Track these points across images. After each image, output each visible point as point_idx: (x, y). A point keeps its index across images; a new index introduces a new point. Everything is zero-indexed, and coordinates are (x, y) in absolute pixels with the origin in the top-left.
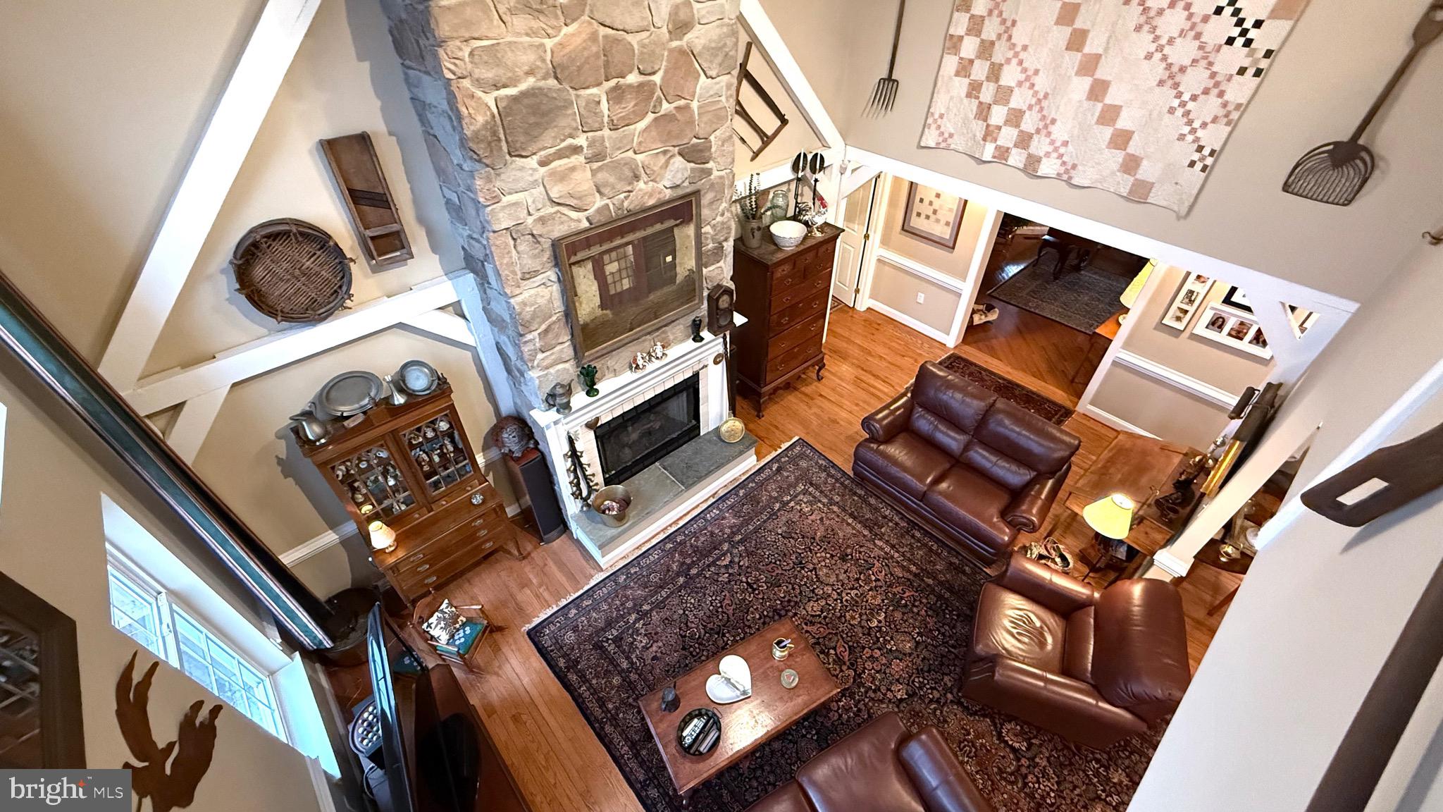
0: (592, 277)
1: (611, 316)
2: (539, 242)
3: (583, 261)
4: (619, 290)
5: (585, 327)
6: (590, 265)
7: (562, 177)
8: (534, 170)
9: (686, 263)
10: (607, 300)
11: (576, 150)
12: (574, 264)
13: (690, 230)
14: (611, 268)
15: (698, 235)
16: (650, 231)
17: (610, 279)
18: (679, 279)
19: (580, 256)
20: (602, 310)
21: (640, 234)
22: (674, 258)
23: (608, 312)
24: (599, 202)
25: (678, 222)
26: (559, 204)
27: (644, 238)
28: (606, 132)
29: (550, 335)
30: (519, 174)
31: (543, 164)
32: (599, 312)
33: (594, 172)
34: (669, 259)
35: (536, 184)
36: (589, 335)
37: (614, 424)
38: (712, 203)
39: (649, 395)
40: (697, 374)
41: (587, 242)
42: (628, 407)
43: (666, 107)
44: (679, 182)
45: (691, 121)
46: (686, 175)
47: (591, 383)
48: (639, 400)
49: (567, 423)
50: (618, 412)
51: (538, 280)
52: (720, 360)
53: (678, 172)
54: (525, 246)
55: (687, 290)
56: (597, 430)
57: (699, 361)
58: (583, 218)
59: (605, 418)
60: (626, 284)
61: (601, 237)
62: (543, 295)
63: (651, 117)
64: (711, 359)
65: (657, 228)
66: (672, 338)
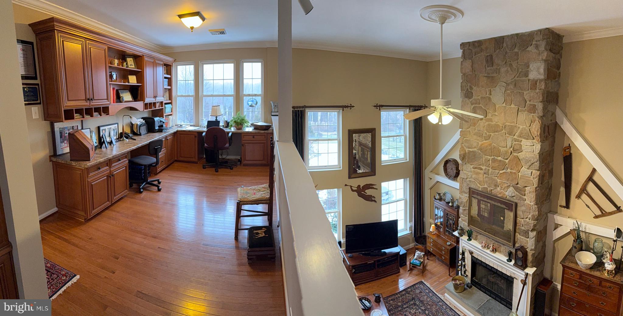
0: (477, 204)
3: (476, 198)
4: (484, 215)
5: (472, 217)
6: (477, 201)
7: (478, 174)
9: (509, 225)
10: (479, 214)
11: (482, 169)
12: (473, 197)
13: (512, 214)
14: (483, 206)
15: (516, 217)
16: (496, 204)
17: (481, 209)
18: (505, 229)
19: (475, 196)
21: (493, 203)
22: (504, 220)
23: (479, 218)
24: (485, 186)
25: (507, 208)
26: (475, 180)
27: (494, 205)
28: (490, 169)
29: (465, 212)
30: (468, 167)
31: (473, 168)
32: (477, 216)
33: (486, 178)
34: (502, 218)
35: (471, 172)
36: (472, 220)
37: (478, 261)
38: (524, 212)
39: (491, 265)
40: (513, 279)
41: (478, 194)
42: (483, 260)
43: (509, 170)
44: (510, 195)
45: (516, 178)
46: (513, 195)
47: (470, 236)
48: (487, 262)
49: (463, 243)
50: (480, 258)
51: (466, 195)
52: (524, 283)
53: (510, 192)
54: (465, 184)
55: (508, 236)
56: (472, 256)
57: (514, 273)
58: (481, 187)
59: (475, 256)
60: (486, 215)
61: (481, 195)
62: (466, 199)
63: (504, 171)
64: (520, 278)
65: (499, 205)
66: (502, 250)
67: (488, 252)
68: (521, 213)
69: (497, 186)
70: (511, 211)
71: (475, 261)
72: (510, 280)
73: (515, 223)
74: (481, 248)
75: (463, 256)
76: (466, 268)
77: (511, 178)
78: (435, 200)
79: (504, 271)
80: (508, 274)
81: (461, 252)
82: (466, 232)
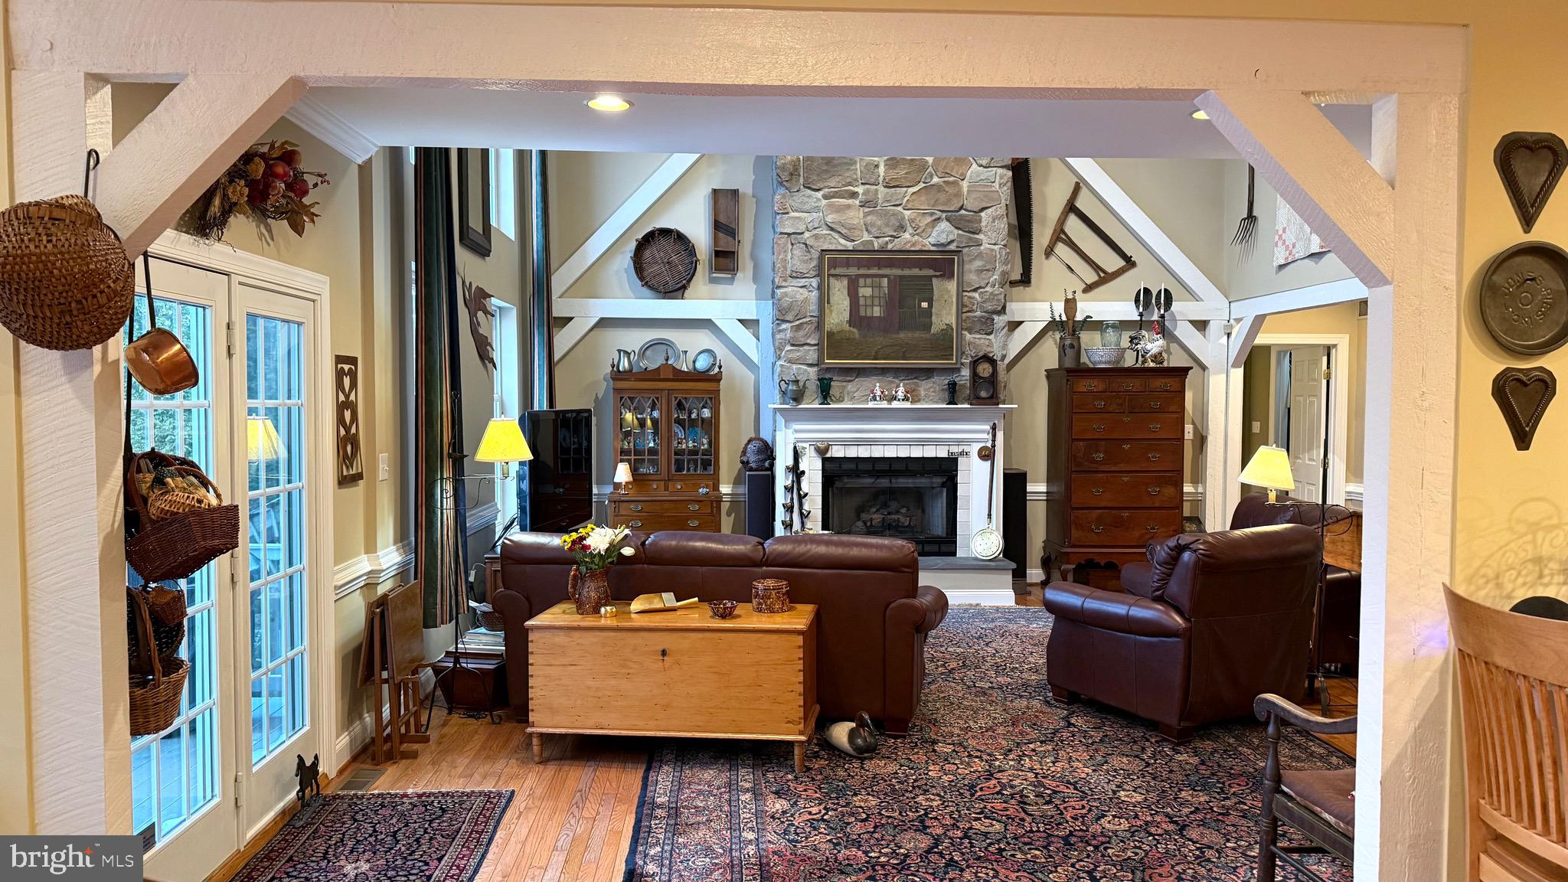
0: (846, 292)
1: (857, 336)
2: (809, 252)
3: (841, 276)
4: (869, 314)
5: (831, 334)
6: (845, 282)
7: (840, 209)
8: (819, 200)
9: (945, 316)
10: (855, 318)
11: (854, 195)
12: (833, 276)
13: (952, 286)
14: (865, 292)
15: (961, 291)
16: (907, 272)
17: (862, 301)
18: (934, 329)
19: (838, 271)
20: (850, 326)
21: (897, 272)
22: (931, 306)
23: (855, 330)
24: (866, 237)
25: (938, 273)
26: (832, 229)
27: (901, 277)
28: (881, 188)
29: (801, 333)
30: (806, 199)
31: (825, 197)
32: (846, 327)
33: (866, 215)
34: (925, 305)
35: (817, 209)
36: (833, 344)
37: (845, 466)
38: (980, 271)
39: (890, 452)
40: (956, 460)
41: (847, 263)
42: (864, 452)
43: (935, 180)
44: (943, 241)
45: (959, 194)
46: (951, 237)
47: (825, 393)
48: (878, 452)
49: (796, 431)
50: (852, 452)
51: (803, 282)
52: (987, 455)
53: (943, 233)
54: (798, 251)
55: (943, 344)
56: (825, 461)
57: (959, 442)
58: (850, 245)
59: (837, 452)
60: (877, 312)
61: (860, 264)
62: (802, 293)
63: (922, 185)
64: (975, 448)
65: (916, 272)
66: (923, 393)
67: (895, 404)
68: (972, 278)
69: (902, 228)
70: (951, 276)
71: (835, 472)
72: (946, 471)
73: (961, 305)
74: (871, 405)
75: (796, 472)
76: (806, 507)
77: (942, 197)
78: (617, 375)
79: (930, 452)
80: (942, 453)
81: (790, 462)
82: (813, 386)
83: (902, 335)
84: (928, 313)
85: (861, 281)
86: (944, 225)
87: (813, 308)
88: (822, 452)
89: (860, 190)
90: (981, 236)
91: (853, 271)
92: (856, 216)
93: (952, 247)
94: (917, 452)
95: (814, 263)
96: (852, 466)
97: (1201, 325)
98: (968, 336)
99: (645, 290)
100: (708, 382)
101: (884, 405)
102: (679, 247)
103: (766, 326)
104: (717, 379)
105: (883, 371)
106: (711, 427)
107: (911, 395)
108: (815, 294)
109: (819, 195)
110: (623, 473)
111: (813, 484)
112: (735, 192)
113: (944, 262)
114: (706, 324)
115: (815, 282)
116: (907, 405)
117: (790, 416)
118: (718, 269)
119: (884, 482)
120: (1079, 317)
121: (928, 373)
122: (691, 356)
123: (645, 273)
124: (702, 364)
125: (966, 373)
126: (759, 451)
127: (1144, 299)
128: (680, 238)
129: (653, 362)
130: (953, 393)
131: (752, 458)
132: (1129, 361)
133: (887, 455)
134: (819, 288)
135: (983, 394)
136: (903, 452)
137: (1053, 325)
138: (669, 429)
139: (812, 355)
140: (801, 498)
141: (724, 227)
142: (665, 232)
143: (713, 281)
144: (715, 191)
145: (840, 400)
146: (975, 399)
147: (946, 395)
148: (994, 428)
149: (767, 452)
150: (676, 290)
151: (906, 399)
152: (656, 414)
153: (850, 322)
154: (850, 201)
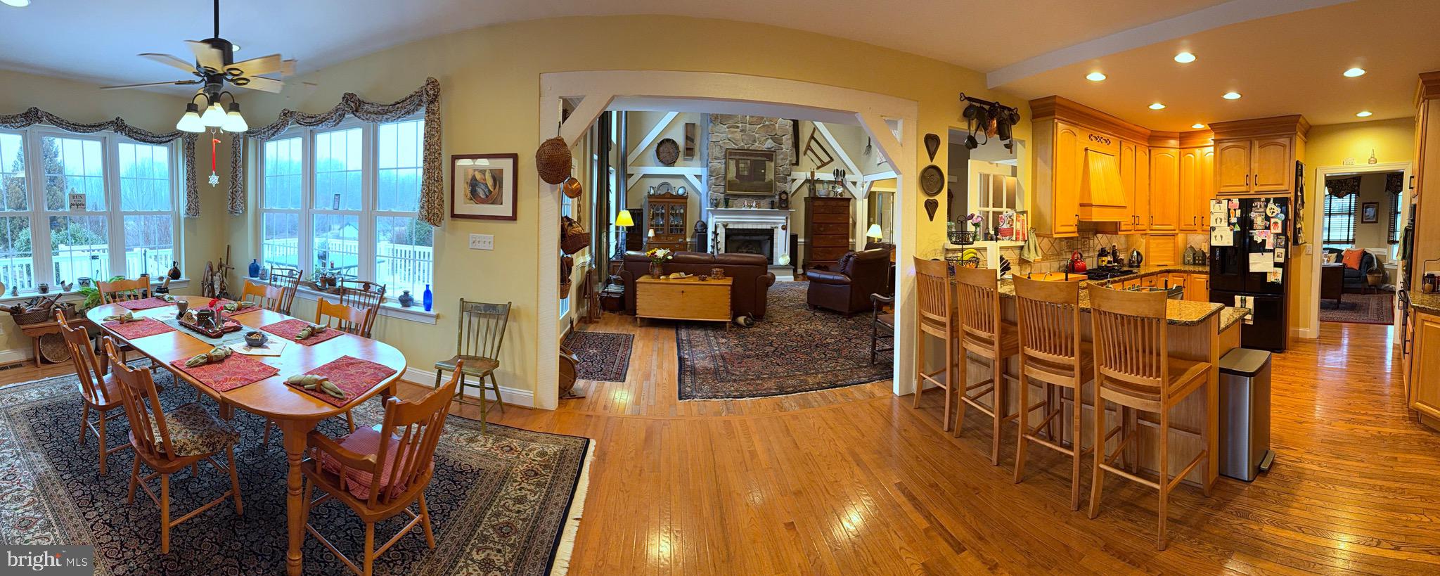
0: (735, 165)
1: (739, 182)
2: (721, 149)
3: (733, 159)
4: (743, 175)
5: (729, 181)
6: (735, 161)
7: (733, 133)
8: (725, 129)
9: (770, 176)
10: (738, 176)
11: (738, 127)
12: (730, 159)
13: (773, 164)
14: (742, 165)
15: (776, 166)
16: (757, 158)
17: (740, 169)
18: (766, 181)
19: (732, 157)
21: (754, 158)
22: (765, 172)
24: (742, 144)
25: (768, 159)
26: (729, 140)
27: (755, 161)
28: (747, 125)
29: (718, 181)
30: (721, 129)
31: (728, 128)
32: (735, 179)
33: (742, 135)
34: (763, 171)
35: (725, 132)
36: (730, 185)
37: (734, 232)
38: (782, 159)
39: (750, 227)
40: (773, 230)
41: (735, 154)
42: (740, 227)
43: (767, 123)
44: (769, 147)
45: (775, 129)
46: (773, 146)
47: (727, 205)
48: (745, 227)
49: (716, 218)
50: (736, 227)
51: (719, 161)
52: (784, 228)
53: (769, 144)
54: (718, 148)
55: (769, 187)
56: (726, 229)
57: (775, 223)
58: (736, 147)
59: (730, 226)
60: (746, 173)
61: (740, 154)
62: (719, 165)
63: (762, 125)
64: (780, 226)
65: (759, 158)
66: (762, 205)
67: (752, 209)
68: (779, 161)
69: (755, 141)
70: (772, 161)
71: (731, 234)
72: (770, 234)
73: (776, 172)
74: (743, 209)
75: (715, 233)
76: (719, 247)
77: (769, 130)
78: (650, 196)
79: (764, 227)
80: (769, 227)
81: (714, 230)
82: (722, 201)
83: (755, 183)
84: (764, 174)
85: (740, 161)
86: (770, 141)
87: (723, 171)
88: (725, 226)
89: (740, 125)
90: (782, 146)
91: (738, 157)
92: (738, 136)
93: (773, 149)
94: (760, 227)
95: (724, 153)
96: (736, 232)
97: (854, 183)
98: (778, 184)
99: (660, 163)
100: (683, 199)
101: (748, 209)
102: (673, 146)
103: (704, 178)
104: (686, 198)
105: (748, 196)
106: (684, 216)
107: (758, 205)
108: (724, 166)
109: (725, 126)
110: (651, 233)
111: (722, 238)
112: (694, 124)
113: (769, 155)
114: (682, 177)
115: (723, 161)
116: (756, 209)
117: (714, 213)
118: (687, 155)
119: (747, 238)
120: (815, 178)
121: (764, 197)
122: (676, 189)
123: (660, 157)
124: (681, 192)
125: (777, 197)
126: (702, 226)
127: (837, 173)
128: (674, 142)
129: (662, 191)
130: (773, 205)
131: (699, 228)
132: (832, 195)
133: (749, 228)
134: (725, 163)
135: (783, 205)
136: (755, 227)
137: (807, 181)
138: (668, 217)
139: (722, 190)
140: (717, 243)
141: (689, 138)
142: (668, 140)
143: (685, 160)
144: (687, 124)
145: (732, 207)
146: (780, 207)
147: (770, 206)
148: (787, 218)
149: (705, 226)
150: (671, 163)
151: (756, 207)
152: (663, 211)
153: (736, 177)
154: (736, 130)
